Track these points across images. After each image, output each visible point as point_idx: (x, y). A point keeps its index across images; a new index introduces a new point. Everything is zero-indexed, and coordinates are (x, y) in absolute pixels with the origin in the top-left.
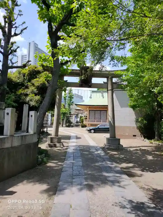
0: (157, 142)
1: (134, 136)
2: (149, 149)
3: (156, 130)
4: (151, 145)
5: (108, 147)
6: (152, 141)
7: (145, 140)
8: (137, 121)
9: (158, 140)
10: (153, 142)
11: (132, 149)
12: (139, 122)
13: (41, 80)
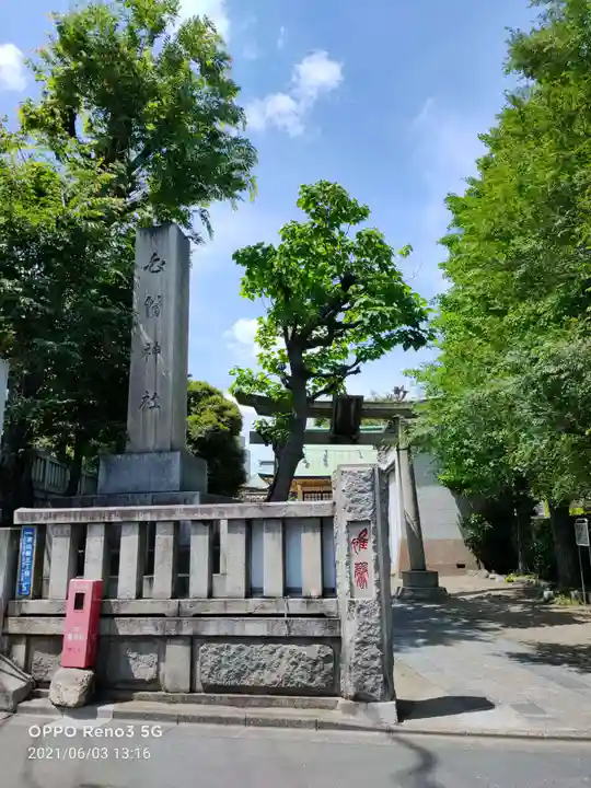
0: (525, 578)
1: (461, 566)
2: (510, 594)
3: (520, 546)
4: (510, 585)
5: (411, 593)
6: (512, 577)
7: (491, 576)
8: (465, 524)
9: (526, 574)
10: (515, 579)
11: (468, 598)
12: (472, 526)
13: (203, 419)
